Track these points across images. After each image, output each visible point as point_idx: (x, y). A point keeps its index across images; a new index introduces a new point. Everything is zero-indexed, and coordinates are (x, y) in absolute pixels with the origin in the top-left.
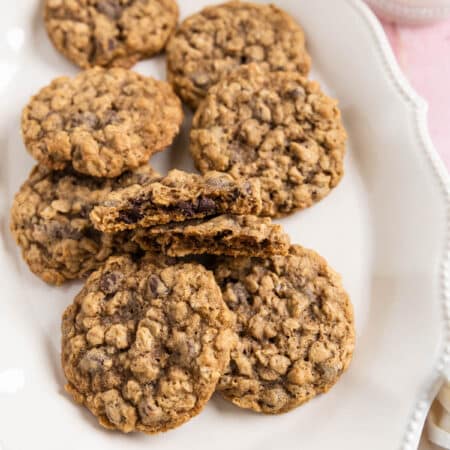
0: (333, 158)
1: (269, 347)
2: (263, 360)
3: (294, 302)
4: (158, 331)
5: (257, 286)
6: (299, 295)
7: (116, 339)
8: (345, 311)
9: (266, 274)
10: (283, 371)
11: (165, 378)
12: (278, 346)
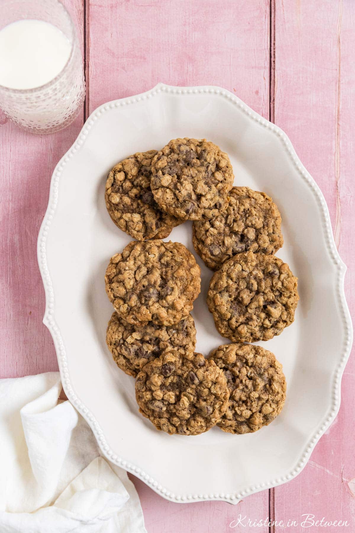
0: (289, 314)
1: (242, 406)
2: (239, 412)
3: (257, 384)
4: (192, 400)
5: (238, 373)
6: (260, 379)
7: (169, 400)
8: (282, 387)
9: (243, 366)
10: (247, 417)
11: (193, 418)
12: (246, 405)
